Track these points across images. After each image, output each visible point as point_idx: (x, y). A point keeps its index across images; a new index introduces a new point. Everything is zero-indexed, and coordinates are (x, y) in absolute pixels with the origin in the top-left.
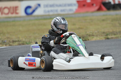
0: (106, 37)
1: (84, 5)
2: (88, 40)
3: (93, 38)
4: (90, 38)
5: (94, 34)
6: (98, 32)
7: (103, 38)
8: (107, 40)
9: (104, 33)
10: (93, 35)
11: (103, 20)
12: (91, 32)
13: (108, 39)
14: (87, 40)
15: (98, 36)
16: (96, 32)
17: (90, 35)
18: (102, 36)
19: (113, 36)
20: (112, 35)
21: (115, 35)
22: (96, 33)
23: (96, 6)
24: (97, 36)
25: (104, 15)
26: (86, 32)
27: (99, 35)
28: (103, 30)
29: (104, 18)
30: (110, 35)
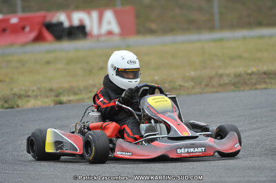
0: (57, 99)
1: (4, 30)
2: (18, 106)
3: (28, 101)
4: (20, 102)
5: (30, 93)
6: (39, 89)
7: (49, 102)
8: (59, 106)
9: (51, 90)
10: (28, 96)
11: (48, 63)
12: (23, 88)
13: (61, 103)
14: (15, 106)
15: (39, 98)
16: (35, 88)
17: (20, 97)
18: (47, 97)
19: (72, 98)
20: (69, 96)
21: (75, 94)
22: (33, 91)
23: (31, 31)
24: (36, 97)
25: (48, 52)
26: (12, 90)
27: (41, 95)
28: (48, 85)
29: (49, 57)
30: (64, 96)
